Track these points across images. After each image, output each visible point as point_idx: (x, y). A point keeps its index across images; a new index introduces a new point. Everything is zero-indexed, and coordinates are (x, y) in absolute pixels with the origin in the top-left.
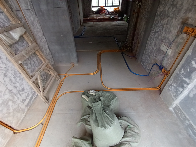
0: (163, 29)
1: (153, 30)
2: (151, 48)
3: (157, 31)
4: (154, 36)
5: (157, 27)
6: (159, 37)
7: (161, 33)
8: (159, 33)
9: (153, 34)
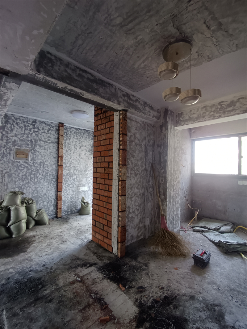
0: (75, 181)
1: (66, 185)
2: (71, 195)
3: (70, 183)
4: (69, 188)
5: (69, 182)
6: (75, 186)
7: (74, 184)
8: (73, 184)
9: (67, 187)
